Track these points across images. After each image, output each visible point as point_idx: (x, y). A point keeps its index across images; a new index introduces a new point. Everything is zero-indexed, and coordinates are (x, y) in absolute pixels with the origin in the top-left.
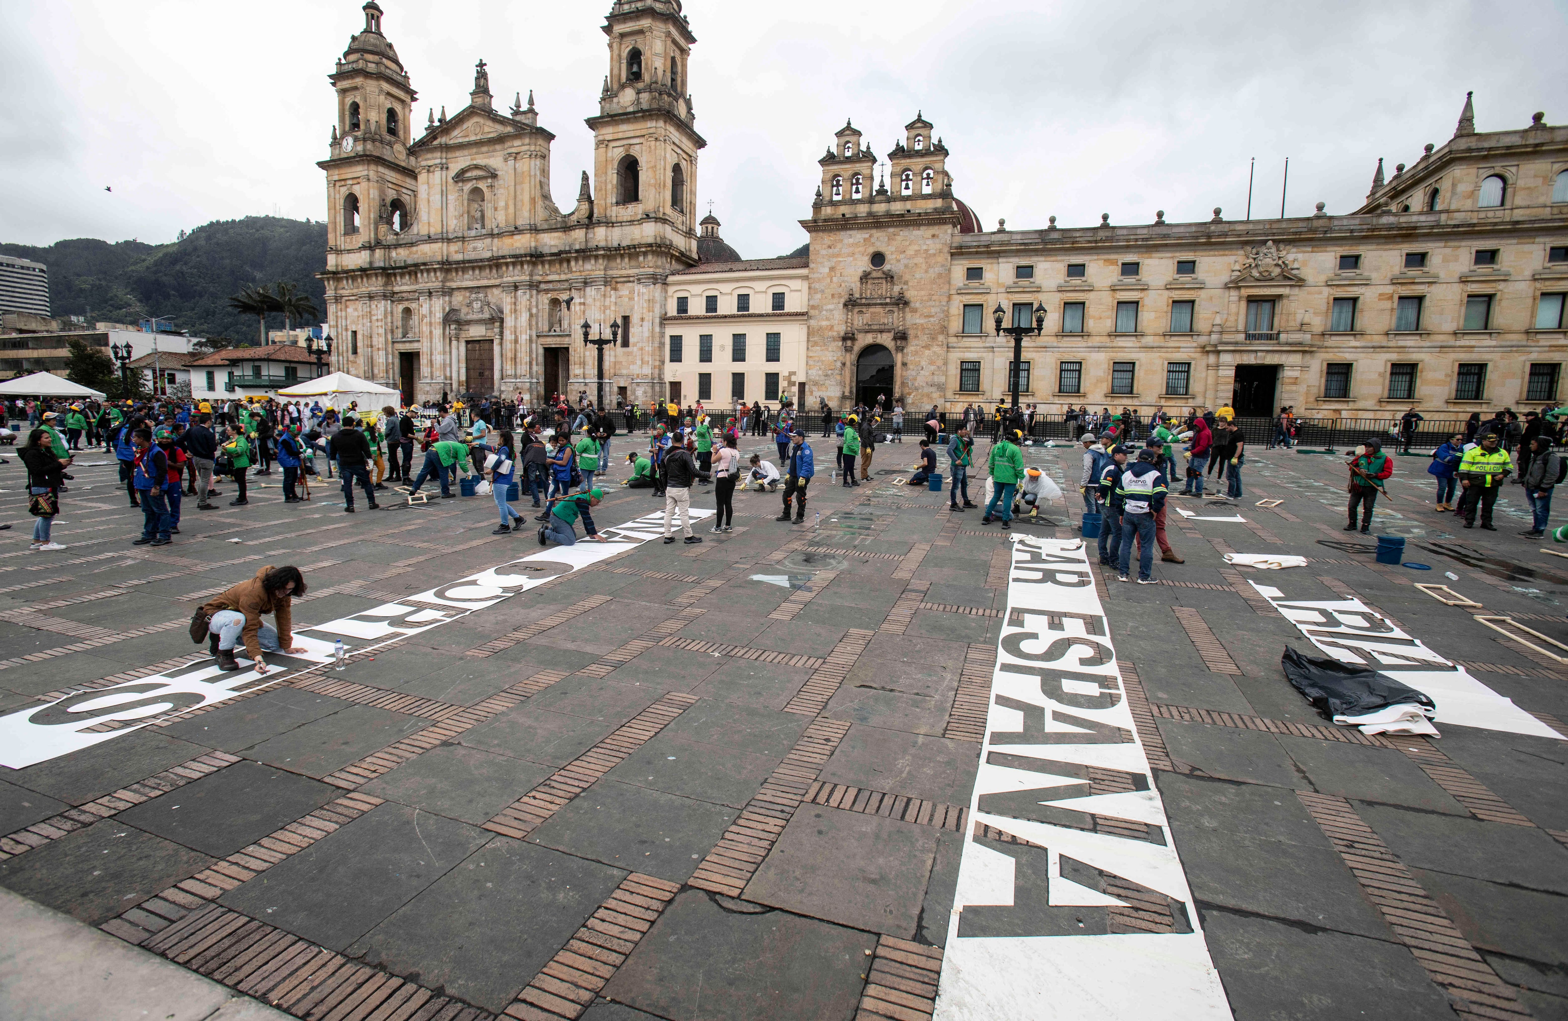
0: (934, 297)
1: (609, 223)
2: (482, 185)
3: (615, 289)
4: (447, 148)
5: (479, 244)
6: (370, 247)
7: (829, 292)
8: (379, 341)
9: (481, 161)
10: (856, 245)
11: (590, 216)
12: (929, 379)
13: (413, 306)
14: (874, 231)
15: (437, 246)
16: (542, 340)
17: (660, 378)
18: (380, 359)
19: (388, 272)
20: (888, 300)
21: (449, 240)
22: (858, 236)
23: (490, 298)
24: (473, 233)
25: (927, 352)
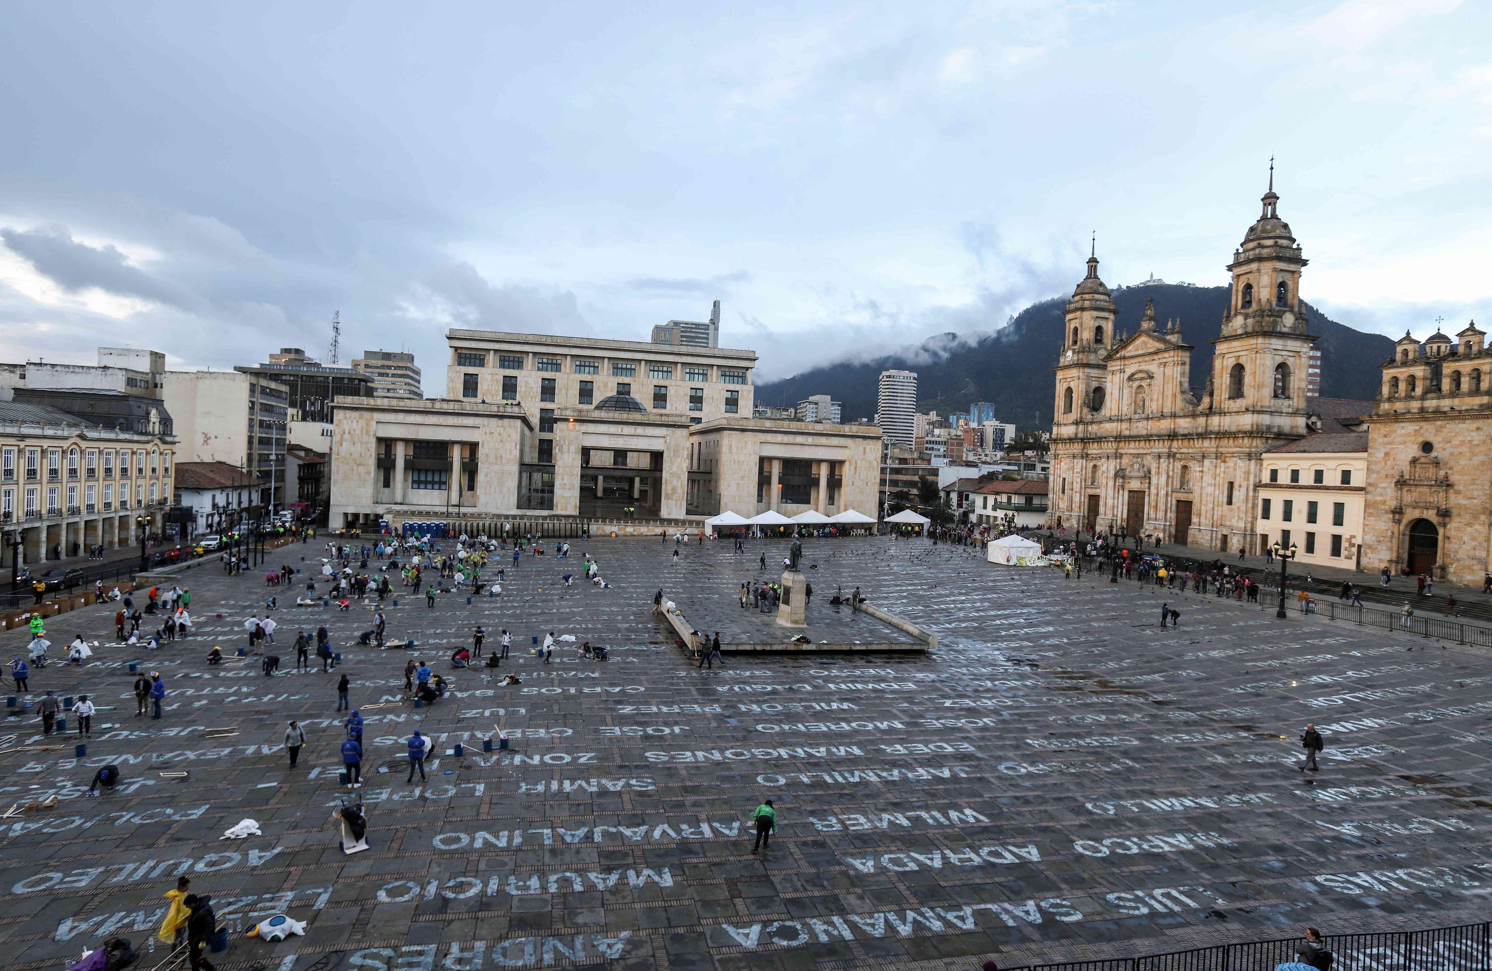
0: (1478, 482)
1: (1222, 413)
2: (1144, 384)
3: (1224, 462)
4: (1124, 358)
5: (1140, 425)
6: (1077, 423)
7: (1383, 473)
8: (1077, 487)
9: (1144, 367)
10: (1409, 435)
11: (1211, 408)
12: (1471, 553)
13: (1099, 463)
14: (1423, 424)
15: (1114, 425)
16: (1174, 495)
17: (1252, 530)
18: (1076, 498)
19: (1085, 441)
20: (1433, 483)
21: (1122, 421)
22: (1410, 428)
23: (1145, 462)
24: (1137, 416)
25: (1469, 529)
